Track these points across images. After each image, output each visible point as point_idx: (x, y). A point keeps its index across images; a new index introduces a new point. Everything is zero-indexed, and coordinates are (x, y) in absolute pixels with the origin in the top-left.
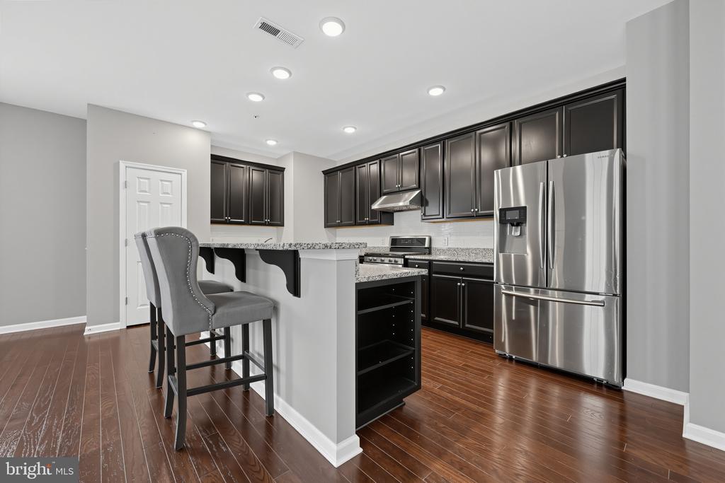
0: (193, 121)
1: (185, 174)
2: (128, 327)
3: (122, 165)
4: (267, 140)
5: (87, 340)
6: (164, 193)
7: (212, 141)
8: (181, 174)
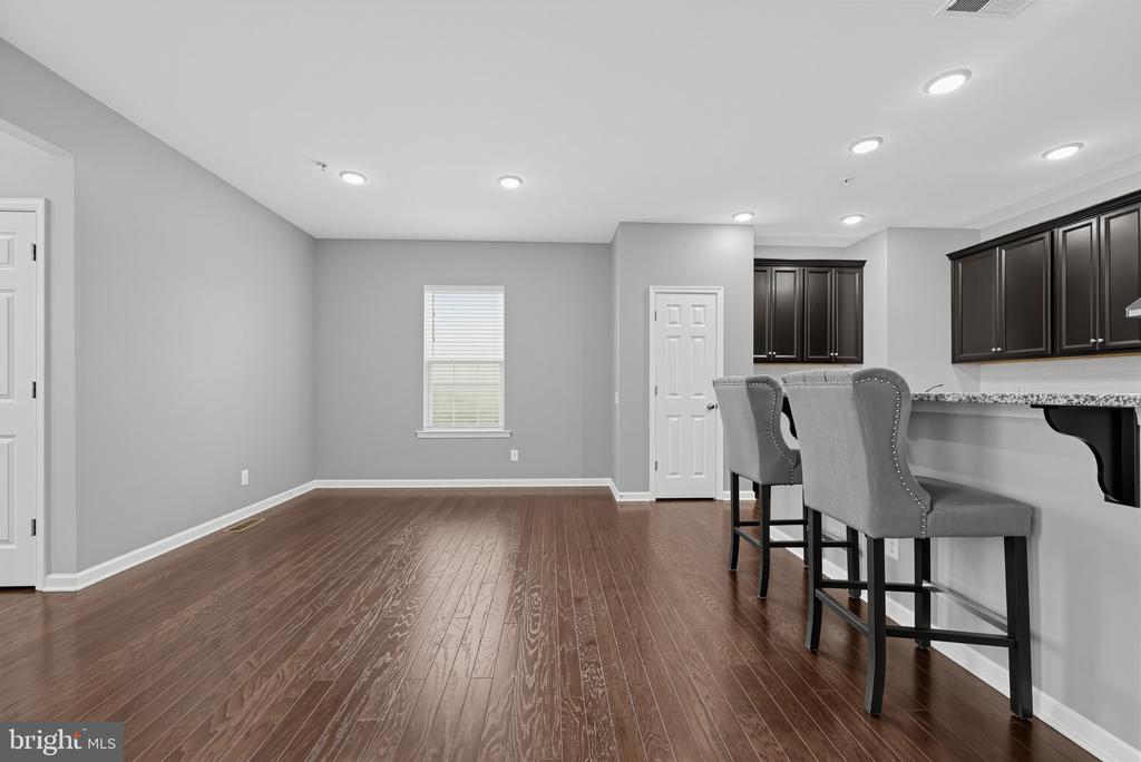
0: (734, 216)
1: (721, 293)
2: (658, 500)
3: (652, 291)
4: (843, 219)
5: (620, 509)
6: (696, 323)
7: (755, 238)
8: (716, 294)
